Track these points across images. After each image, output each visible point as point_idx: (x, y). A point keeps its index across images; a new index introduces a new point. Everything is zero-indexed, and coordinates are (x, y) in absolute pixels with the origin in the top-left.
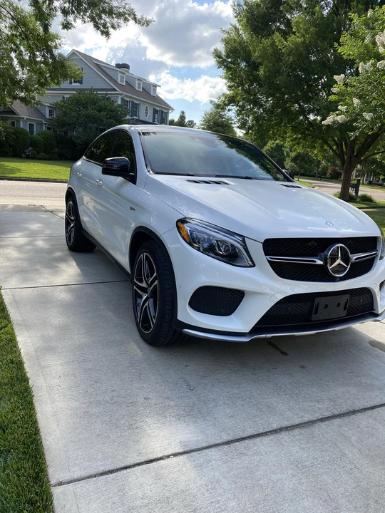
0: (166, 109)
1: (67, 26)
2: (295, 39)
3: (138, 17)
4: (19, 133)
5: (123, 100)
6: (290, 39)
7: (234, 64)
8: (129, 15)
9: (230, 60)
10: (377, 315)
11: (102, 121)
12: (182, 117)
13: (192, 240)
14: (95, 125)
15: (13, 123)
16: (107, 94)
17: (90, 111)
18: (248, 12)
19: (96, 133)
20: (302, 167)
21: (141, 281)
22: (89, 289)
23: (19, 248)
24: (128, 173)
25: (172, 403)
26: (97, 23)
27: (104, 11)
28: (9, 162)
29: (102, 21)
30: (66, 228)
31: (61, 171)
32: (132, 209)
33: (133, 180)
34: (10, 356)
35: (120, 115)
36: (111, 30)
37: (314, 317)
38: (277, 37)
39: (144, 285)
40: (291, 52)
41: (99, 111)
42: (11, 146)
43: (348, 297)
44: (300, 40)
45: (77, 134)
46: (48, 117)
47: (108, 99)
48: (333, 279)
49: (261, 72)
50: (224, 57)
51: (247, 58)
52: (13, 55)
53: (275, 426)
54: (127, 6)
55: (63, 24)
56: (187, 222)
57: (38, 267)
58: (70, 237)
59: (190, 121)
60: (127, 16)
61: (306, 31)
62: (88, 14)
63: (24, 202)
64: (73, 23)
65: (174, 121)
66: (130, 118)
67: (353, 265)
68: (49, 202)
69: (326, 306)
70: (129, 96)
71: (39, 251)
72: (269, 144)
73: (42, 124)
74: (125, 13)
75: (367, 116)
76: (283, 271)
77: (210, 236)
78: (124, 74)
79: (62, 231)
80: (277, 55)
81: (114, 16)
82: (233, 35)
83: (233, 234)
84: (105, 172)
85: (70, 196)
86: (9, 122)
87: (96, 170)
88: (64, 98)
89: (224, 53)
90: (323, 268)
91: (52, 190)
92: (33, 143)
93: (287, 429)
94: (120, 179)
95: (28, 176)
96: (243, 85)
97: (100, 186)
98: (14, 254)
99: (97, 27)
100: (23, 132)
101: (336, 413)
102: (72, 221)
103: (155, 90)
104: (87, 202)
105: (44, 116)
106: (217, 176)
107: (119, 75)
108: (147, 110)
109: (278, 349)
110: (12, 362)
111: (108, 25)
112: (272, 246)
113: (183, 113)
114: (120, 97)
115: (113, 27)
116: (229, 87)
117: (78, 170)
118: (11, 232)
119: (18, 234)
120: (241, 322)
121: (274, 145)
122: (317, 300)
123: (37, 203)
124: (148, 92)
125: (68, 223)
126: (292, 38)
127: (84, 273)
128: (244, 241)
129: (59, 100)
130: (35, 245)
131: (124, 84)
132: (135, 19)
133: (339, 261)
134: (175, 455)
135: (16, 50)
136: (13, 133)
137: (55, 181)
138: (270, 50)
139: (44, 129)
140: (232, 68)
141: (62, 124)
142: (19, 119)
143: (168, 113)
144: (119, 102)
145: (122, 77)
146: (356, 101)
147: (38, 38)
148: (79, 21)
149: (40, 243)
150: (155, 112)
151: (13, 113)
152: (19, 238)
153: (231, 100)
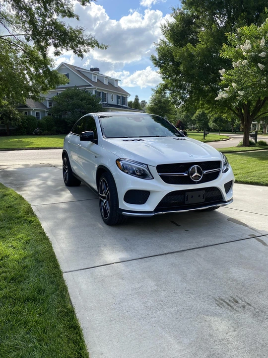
0: (125, 95)
1: (57, 54)
2: (201, 46)
3: (100, 44)
4: (30, 120)
5: (96, 91)
6: (197, 46)
7: (165, 64)
8: (94, 43)
9: (161, 62)
10: (226, 202)
11: (83, 107)
12: (137, 100)
13: (124, 169)
14: (79, 110)
15: (26, 113)
16: (85, 89)
17: (75, 101)
18: (171, 31)
19: (80, 115)
20: (220, 126)
21: (103, 194)
22: (78, 203)
23: (38, 186)
24: (94, 139)
25: (117, 246)
26: (75, 50)
27: (79, 43)
28: (25, 138)
29: (78, 49)
30: (64, 173)
31: (58, 141)
32: (96, 157)
33: (96, 142)
34: (39, 231)
35: (95, 102)
36: (84, 53)
37: (186, 202)
38: (189, 45)
39: (104, 195)
40: (199, 54)
41: (81, 100)
42: (25, 128)
43: (204, 191)
44: (204, 46)
45: (68, 116)
46: (48, 107)
47: (87, 92)
48: (194, 183)
49: (181, 68)
50: (158, 60)
51: (172, 60)
52: (25, 72)
53: (165, 252)
54: (93, 39)
55: (55, 53)
56: (121, 160)
57: (49, 195)
58: (66, 178)
59: (143, 101)
60: (93, 44)
61: (207, 40)
62: (69, 45)
63: (38, 162)
64: (61, 51)
65: (132, 102)
66: (102, 103)
67: (204, 175)
68: (52, 161)
69: (192, 196)
70: (100, 89)
71: (49, 187)
72: (197, 112)
73: (44, 112)
74: (92, 43)
75: (241, 93)
76: (167, 180)
77: (132, 166)
78: (96, 75)
79: (61, 176)
80: (191, 56)
81: (85, 45)
82: (163, 45)
83: (142, 164)
84: (82, 139)
85: (65, 155)
86: (24, 112)
87: (77, 138)
88: (58, 94)
89: (157, 57)
90: (188, 177)
91: (54, 154)
92: (40, 125)
93: (171, 253)
94: (90, 143)
95: (38, 146)
96: (171, 76)
97: (80, 147)
98: (35, 189)
99: (75, 52)
100: (33, 118)
101: (197, 247)
102: (67, 169)
103: (117, 83)
104: (74, 157)
105: (45, 107)
106: (140, 137)
107: (93, 76)
108: (112, 97)
109: (175, 223)
110: (40, 233)
111: (82, 50)
112: (161, 168)
113: (137, 96)
114: (94, 90)
115: (85, 51)
116: (163, 78)
117: (68, 139)
118: (32, 179)
119: (36, 179)
120: (149, 207)
121: (201, 112)
122: (187, 194)
123: (45, 162)
124: (112, 84)
125: (64, 170)
126: (199, 46)
127: (74, 196)
128: (148, 167)
129: (54, 95)
130: (46, 184)
131: (96, 81)
132: (98, 45)
133: (196, 174)
134: (116, 263)
135: (28, 69)
136: (26, 120)
137: (55, 148)
138: (186, 54)
139: (46, 115)
140: (163, 66)
141: (57, 110)
142: (30, 110)
143: (126, 97)
144: (94, 93)
145: (95, 77)
146: (234, 84)
147: (41, 62)
148: (64, 50)
149: (49, 183)
150: (118, 97)
151: (26, 106)
152: (37, 181)
153: (165, 87)
